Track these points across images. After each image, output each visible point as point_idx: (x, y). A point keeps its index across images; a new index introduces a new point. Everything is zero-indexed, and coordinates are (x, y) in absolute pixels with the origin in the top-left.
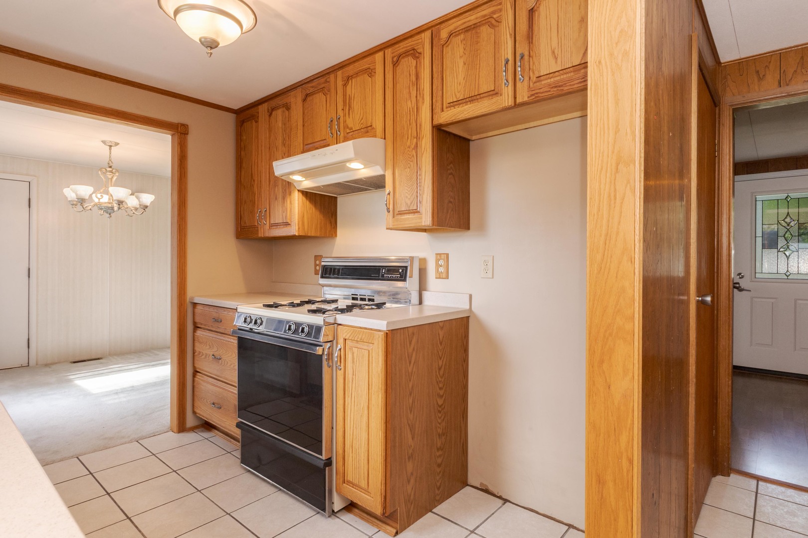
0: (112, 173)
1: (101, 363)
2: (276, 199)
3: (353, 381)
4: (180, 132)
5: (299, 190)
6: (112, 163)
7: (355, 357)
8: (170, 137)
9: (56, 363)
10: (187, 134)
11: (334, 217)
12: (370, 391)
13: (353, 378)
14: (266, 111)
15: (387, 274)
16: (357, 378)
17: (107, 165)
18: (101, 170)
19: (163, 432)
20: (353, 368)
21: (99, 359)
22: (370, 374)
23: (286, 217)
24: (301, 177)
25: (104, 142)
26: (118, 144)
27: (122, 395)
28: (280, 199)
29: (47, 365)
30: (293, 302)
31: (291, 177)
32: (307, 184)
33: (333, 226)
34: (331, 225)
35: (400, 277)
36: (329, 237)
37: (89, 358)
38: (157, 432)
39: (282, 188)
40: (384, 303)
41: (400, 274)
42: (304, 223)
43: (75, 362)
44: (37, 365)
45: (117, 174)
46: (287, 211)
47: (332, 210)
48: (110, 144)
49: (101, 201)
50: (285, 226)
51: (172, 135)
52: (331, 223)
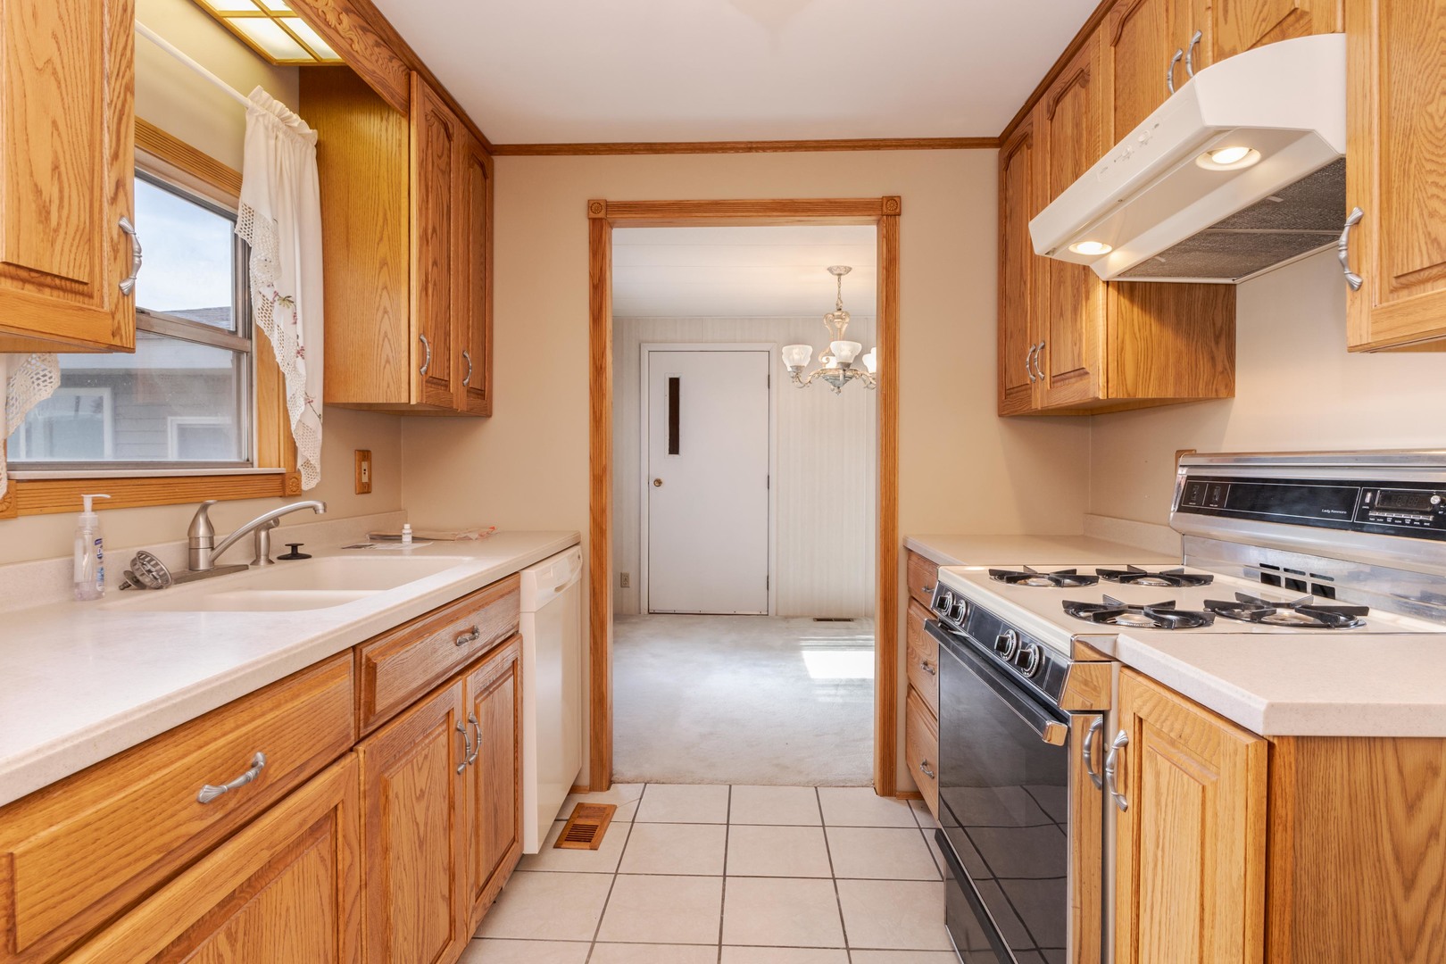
0: (841, 318)
1: (848, 628)
2: (1061, 315)
3: (1156, 865)
4: (887, 212)
5: (1108, 283)
6: (842, 302)
7: (1164, 790)
8: (874, 228)
9: (797, 617)
10: (899, 215)
11: (1223, 339)
12: (1207, 933)
13: (1156, 856)
14: (1045, 112)
15: (1378, 510)
16: (1166, 860)
17: (835, 307)
18: (826, 317)
19: (860, 784)
20: (1156, 823)
21: (849, 620)
22: (1208, 871)
23: (1080, 355)
24: (1100, 245)
25: (830, 270)
26: (851, 269)
27: (842, 691)
28: (1068, 314)
29: (787, 618)
30: (1075, 571)
31: (1072, 248)
32: (1118, 261)
33: (1220, 368)
34: (1214, 365)
35: (1433, 524)
36: (1206, 400)
37: (839, 617)
38: (851, 781)
39: (1072, 286)
40: (1364, 611)
41: (1434, 512)
42: (1124, 365)
43: (819, 620)
44: (777, 615)
45: (847, 320)
46: (1081, 340)
47: (1219, 324)
48: (838, 272)
49: (828, 366)
50: (1079, 378)
51: (878, 223)
52: (1213, 359)
